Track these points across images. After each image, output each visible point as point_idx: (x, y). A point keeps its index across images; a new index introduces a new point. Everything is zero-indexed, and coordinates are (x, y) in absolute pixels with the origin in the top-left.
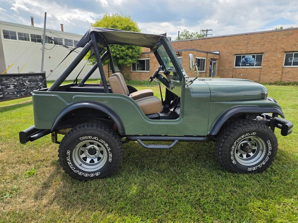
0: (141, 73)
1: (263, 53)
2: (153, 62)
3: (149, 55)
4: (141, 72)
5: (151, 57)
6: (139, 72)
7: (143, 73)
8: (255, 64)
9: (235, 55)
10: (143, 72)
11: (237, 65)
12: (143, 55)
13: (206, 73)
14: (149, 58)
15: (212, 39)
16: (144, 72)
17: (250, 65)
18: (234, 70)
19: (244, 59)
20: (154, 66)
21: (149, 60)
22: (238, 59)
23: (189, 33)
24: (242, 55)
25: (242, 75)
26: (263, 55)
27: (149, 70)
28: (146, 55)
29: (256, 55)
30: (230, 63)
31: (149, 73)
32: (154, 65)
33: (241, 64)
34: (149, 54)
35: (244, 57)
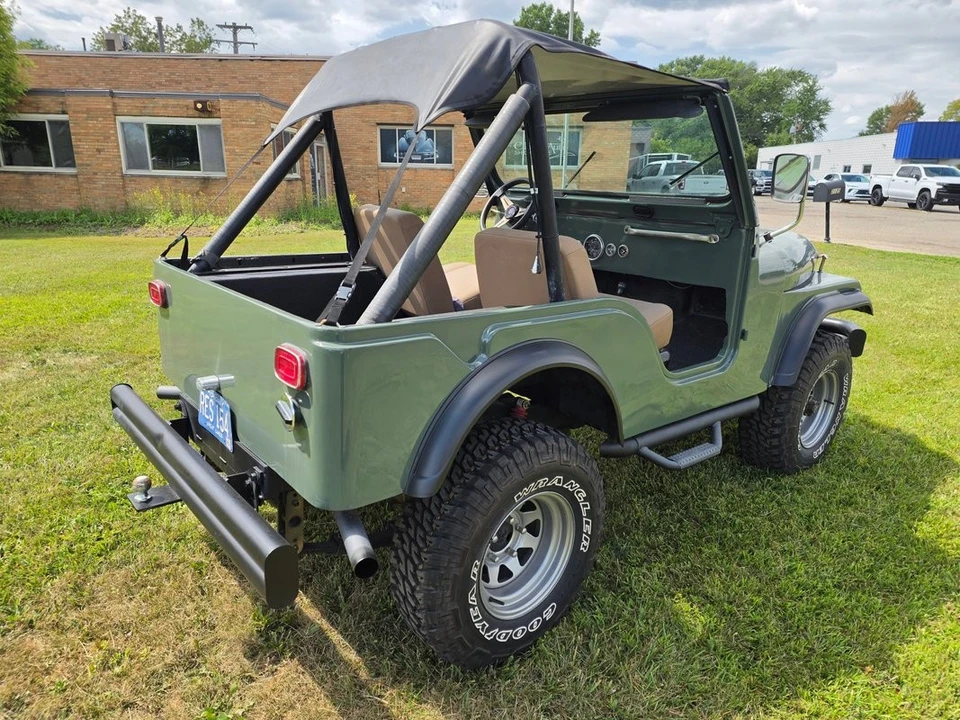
0: (33, 177)
1: (453, 126)
2: (87, 134)
3: (62, 103)
4: (31, 174)
5: (75, 112)
6: (23, 173)
7: (44, 178)
8: (436, 157)
9: (378, 124)
10: (41, 174)
11: (387, 157)
12: (31, 98)
13: (303, 179)
14: (64, 113)
15: (299, 66)
16: (50, 174)
17: (422, 158)
18: (382, 173)
19: (403, 139)
20: (99, 151)
21: (65, 124)
22: (388, 138)
23: (148, 25)
24: (397, 128)
25: (404, 190)
26: (453, 130)
27: (73, 165)
28: (45, 100)
29: (434, 129)
30: (366, 149)
31: (76, 176)
32: (97, 145)
33: (397, 155)
34: (61, 99)
35: (402, 133)
